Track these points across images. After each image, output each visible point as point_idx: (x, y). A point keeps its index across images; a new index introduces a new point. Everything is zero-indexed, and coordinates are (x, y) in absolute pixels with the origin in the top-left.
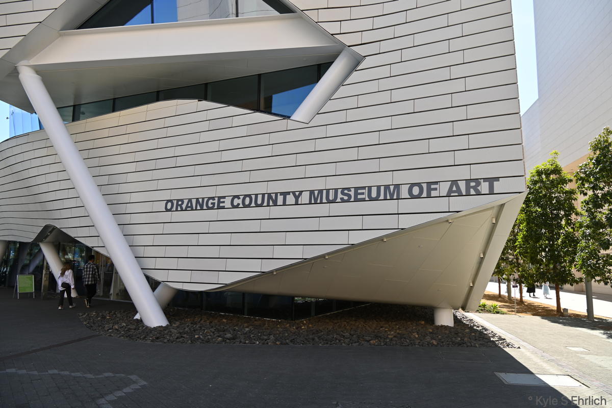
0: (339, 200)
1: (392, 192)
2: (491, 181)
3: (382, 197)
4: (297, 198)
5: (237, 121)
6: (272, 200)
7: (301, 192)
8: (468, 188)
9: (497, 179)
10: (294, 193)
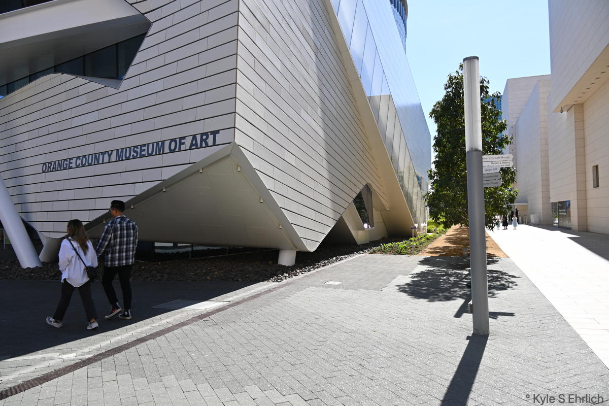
0: (131, 157)
1: (159, 148)
2: (215, 133)
3: (154, 153)
4: (110, 156)
5: (82, 90)
6: (96, 159)
7: (112, 151)
8: (202, 140)
9: (218, 132)
10: (108, 152)
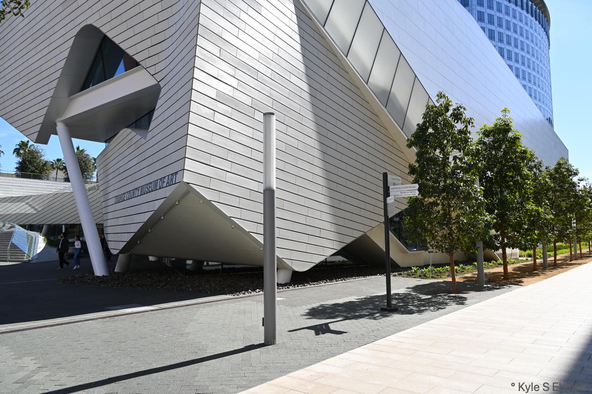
5: (134, 141)
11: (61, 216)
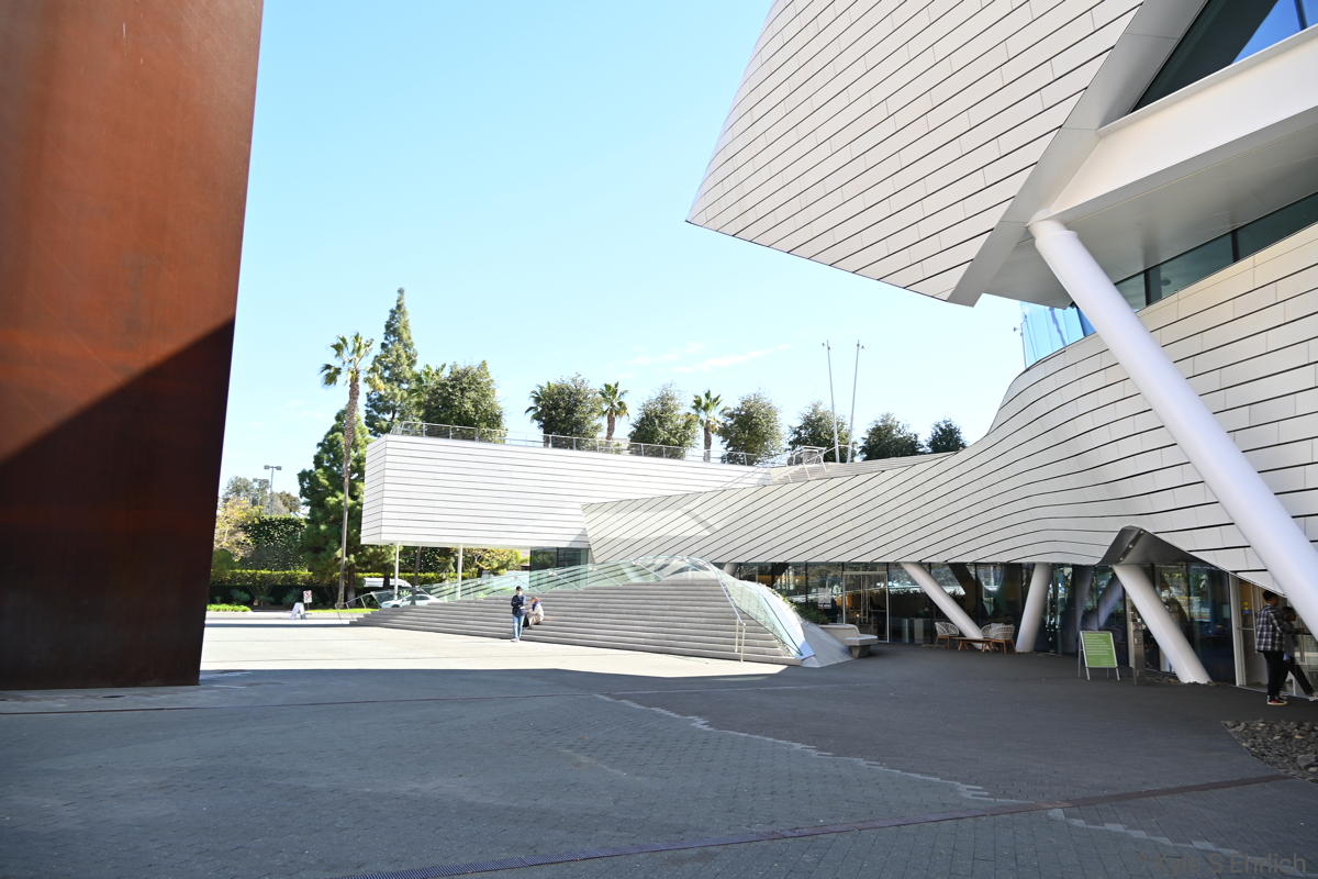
11: (775, 543)
